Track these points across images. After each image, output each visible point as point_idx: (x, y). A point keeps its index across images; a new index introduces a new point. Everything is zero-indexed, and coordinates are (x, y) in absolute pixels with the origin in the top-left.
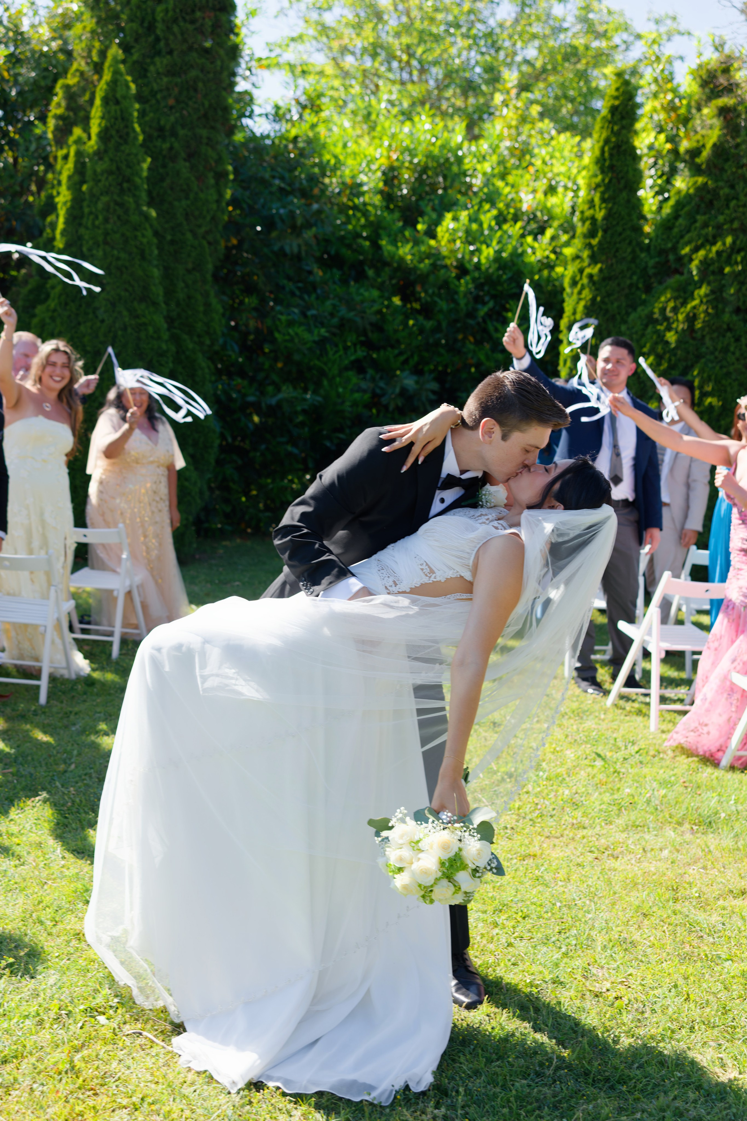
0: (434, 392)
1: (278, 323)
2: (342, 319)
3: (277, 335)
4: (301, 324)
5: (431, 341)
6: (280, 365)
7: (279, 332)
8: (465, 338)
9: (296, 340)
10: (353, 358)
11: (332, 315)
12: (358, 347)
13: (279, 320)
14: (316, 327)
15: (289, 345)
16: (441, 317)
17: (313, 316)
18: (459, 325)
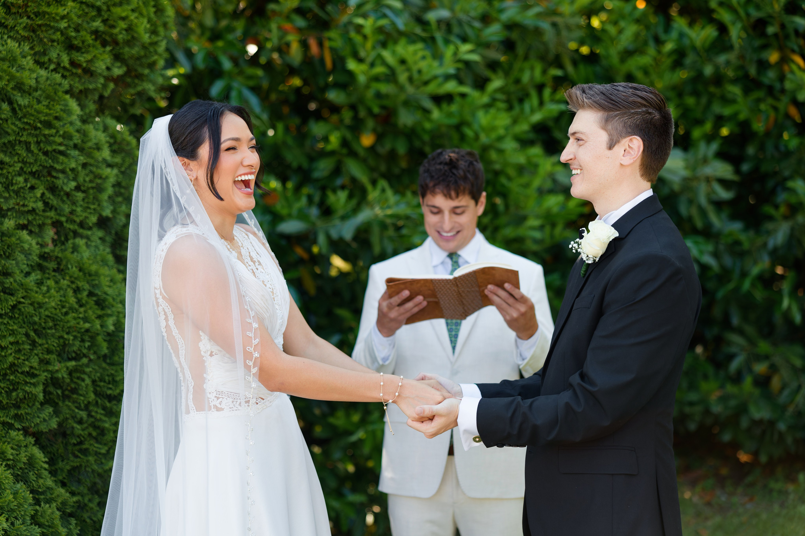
0: (723, 182)
1: (358, 38)
2: (510, 26)
3: (352, 65)
4: (412, 38)
5: (708, 70)
6: (367, 140)
7: (360, 60)
8: (784, 60)
9: (403, 77)
10: (537, 117)
11: (486, 19)
12: (547, 92)
13: (359, 28)
14: (447, 42)
15: (384, 88)
16: (725, 16)
17: (439, 22)
18: (771, 30)
